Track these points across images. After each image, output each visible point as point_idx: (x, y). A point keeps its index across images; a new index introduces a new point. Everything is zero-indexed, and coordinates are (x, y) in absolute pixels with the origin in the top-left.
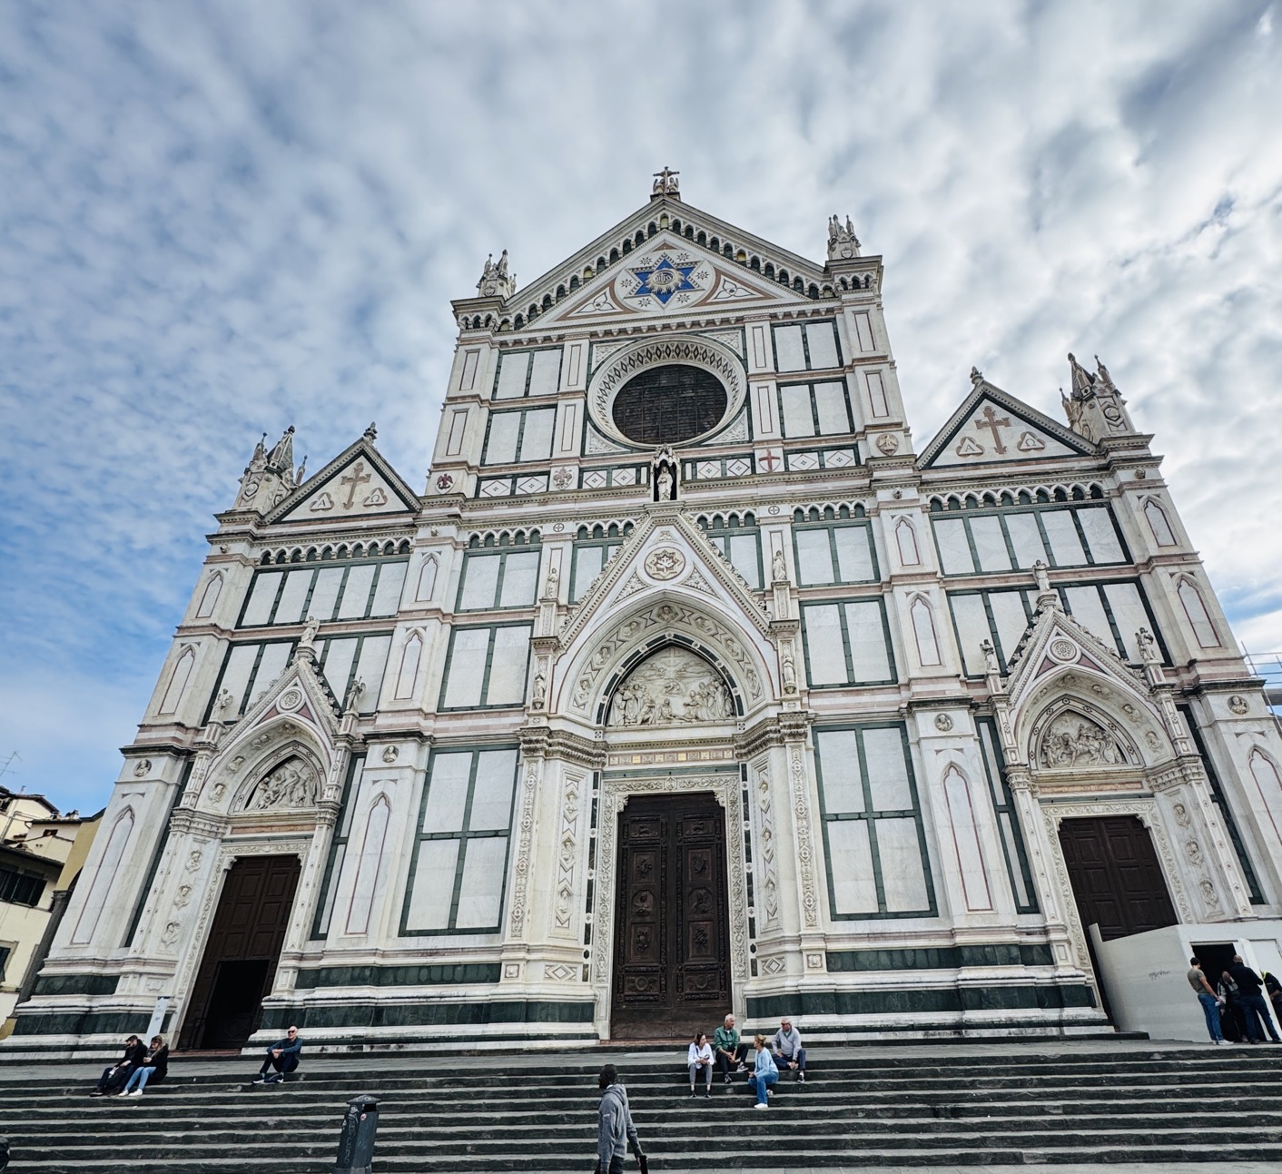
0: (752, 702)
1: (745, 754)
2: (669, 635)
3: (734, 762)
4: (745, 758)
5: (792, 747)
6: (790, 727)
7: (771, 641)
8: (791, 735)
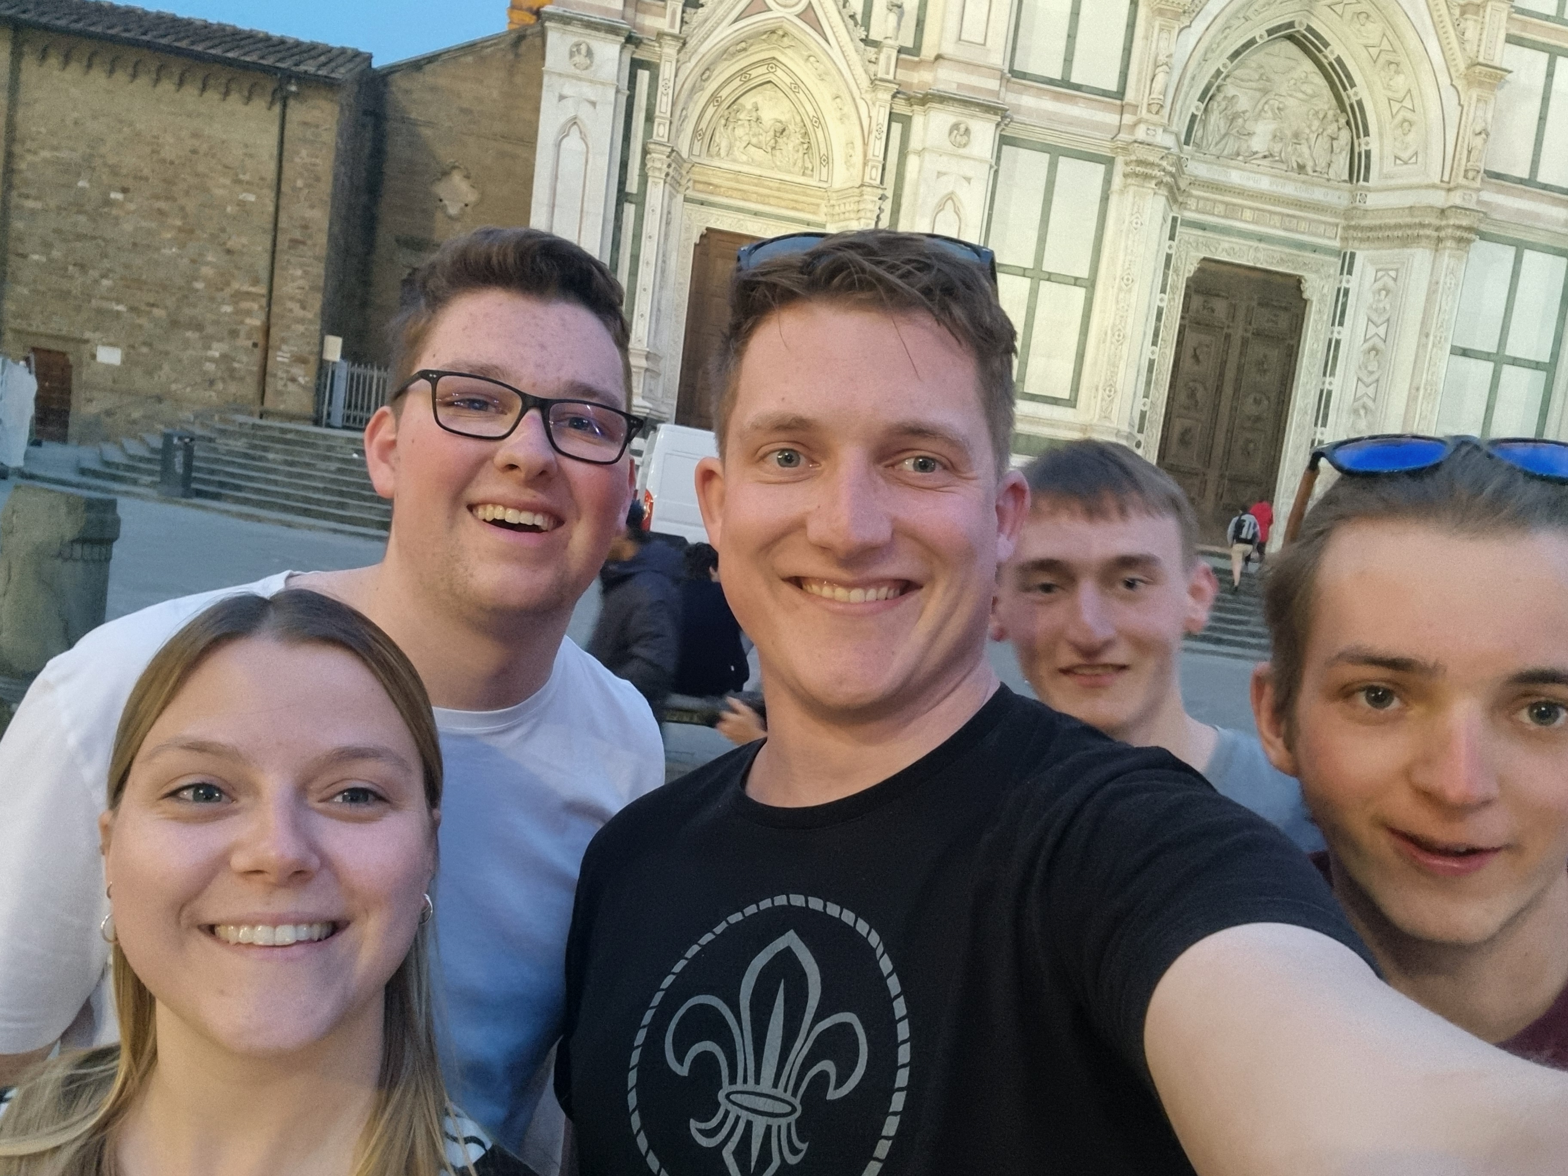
0: (1389, 166)
1: (1361, 240)
2: (1301, 23)
3: (1337, 244)
4: (1356, 244)
5: (1450, 257)
6: (1459, 227)
7: (1460, 88)
8: (1454, 238)
